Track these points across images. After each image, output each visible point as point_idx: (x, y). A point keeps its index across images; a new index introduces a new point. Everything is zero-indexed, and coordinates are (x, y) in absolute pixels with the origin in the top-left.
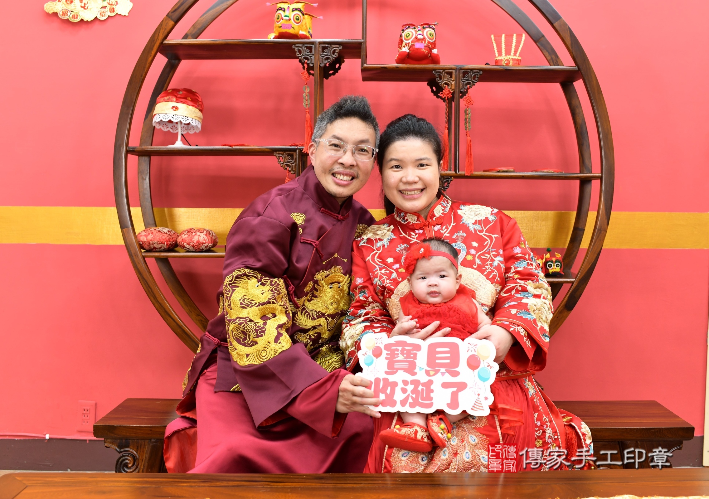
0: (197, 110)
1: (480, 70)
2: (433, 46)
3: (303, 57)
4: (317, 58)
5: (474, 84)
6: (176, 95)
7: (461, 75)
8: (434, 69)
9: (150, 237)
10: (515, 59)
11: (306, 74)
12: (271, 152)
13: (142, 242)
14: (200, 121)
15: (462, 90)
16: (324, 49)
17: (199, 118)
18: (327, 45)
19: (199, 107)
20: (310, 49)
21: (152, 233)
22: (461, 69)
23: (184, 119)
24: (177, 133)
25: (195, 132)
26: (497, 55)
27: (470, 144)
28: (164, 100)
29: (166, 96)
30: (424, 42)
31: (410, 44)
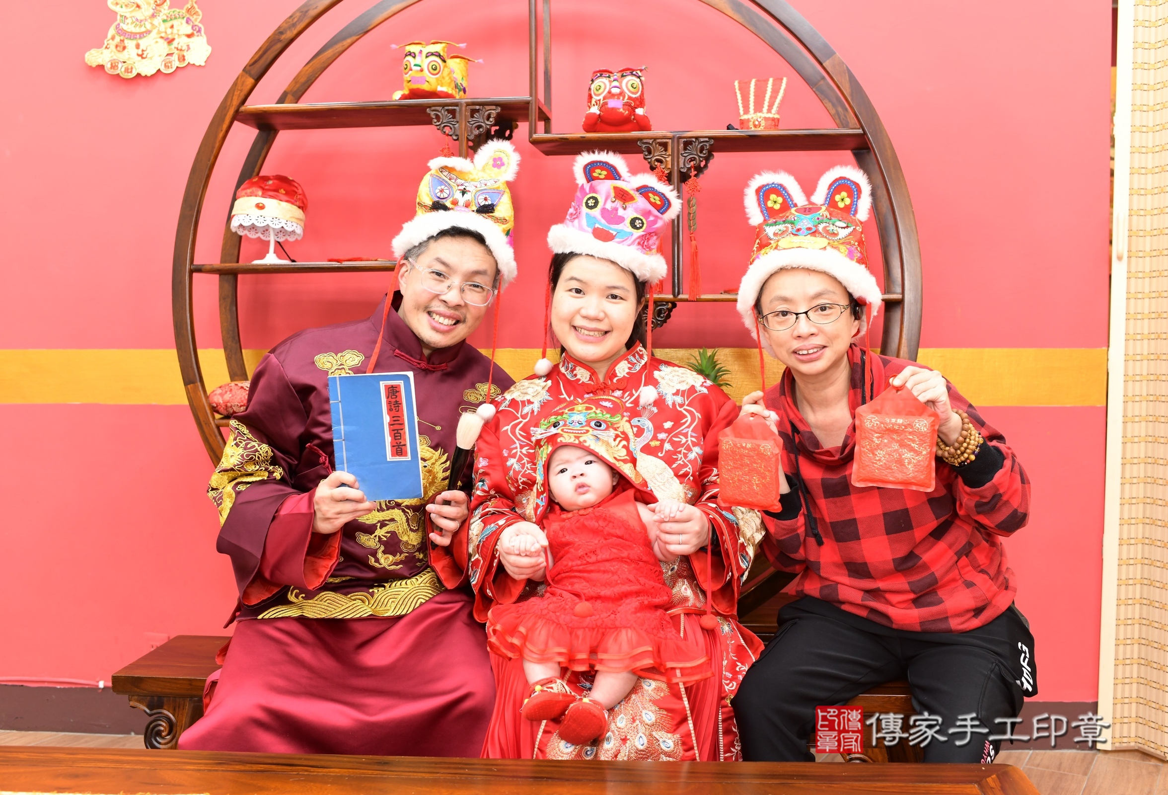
0: (295, 208)
1: (710, 138)
2: (638, 103)
3: (443, 125)
4: (463, 126)
5: (701, 160)
6: (263, 186)
7: (681, 146)
8: (640, 139)
9: (227, 397)
10: (769, 118)
13: (216, 404)
14: (301, 223)
15: (682, 170)
16: (473, 112)
17: (298, 219)
18: (477, 107)
19: (298, 203)
20: (453, 112)
21: (231, 390)
22: (680, 138)
23: (274, 222)
24: (269, 242)
25: (297, 240)
26: (741, 112)
27: (696, 253)
28: (246, 194)
29: (249, 188)
30: (621, 98)
31: (601, 102)
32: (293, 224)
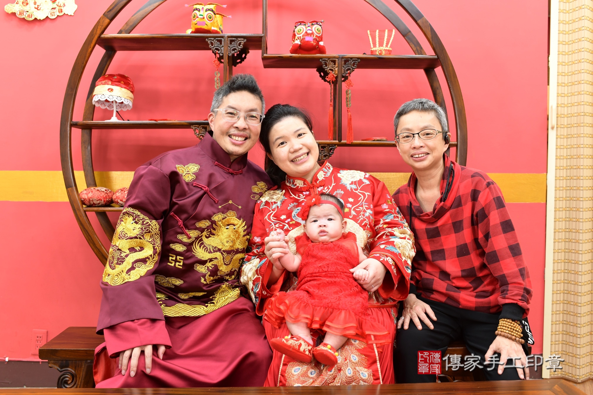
0: (129, 92)
1: (358, 58)
2: (320, 39)
3: (214, 48)
4: (226, 49)
5: (353, 69)
6: (112, 79)
7: (343, 62)
8: (321, 58)
9: (90, 195)
10: (387, 50)
11: (217, 62)
12: (188, 126)
13: (84, 199)
14: (132, 100)
15: (343, 75)
16: (231, 41)
17: (131, 98)
18: (234, 39)
19: (130, 89)
20: (220, 41)
21: (92, 191)
22: (342, 58)
23: (118, 99)
24: (113, 111)
25: (128, 110)
26: (372, 46)
27: (351, 119)
28: (102, 83)
29: (104, 80)
30: (312, 36)
31: (301, 38)
32: (128, 100)
